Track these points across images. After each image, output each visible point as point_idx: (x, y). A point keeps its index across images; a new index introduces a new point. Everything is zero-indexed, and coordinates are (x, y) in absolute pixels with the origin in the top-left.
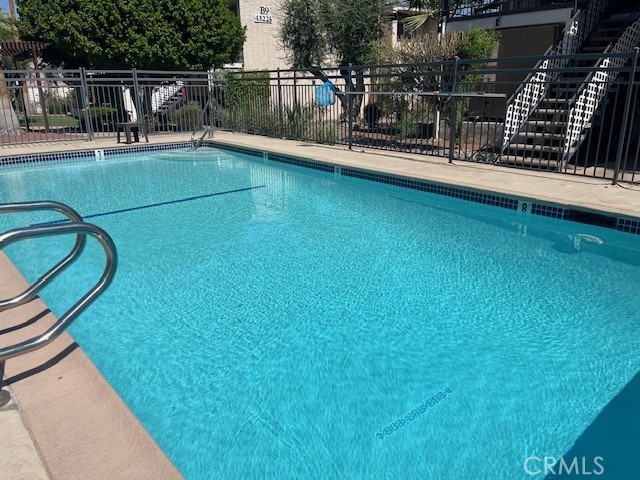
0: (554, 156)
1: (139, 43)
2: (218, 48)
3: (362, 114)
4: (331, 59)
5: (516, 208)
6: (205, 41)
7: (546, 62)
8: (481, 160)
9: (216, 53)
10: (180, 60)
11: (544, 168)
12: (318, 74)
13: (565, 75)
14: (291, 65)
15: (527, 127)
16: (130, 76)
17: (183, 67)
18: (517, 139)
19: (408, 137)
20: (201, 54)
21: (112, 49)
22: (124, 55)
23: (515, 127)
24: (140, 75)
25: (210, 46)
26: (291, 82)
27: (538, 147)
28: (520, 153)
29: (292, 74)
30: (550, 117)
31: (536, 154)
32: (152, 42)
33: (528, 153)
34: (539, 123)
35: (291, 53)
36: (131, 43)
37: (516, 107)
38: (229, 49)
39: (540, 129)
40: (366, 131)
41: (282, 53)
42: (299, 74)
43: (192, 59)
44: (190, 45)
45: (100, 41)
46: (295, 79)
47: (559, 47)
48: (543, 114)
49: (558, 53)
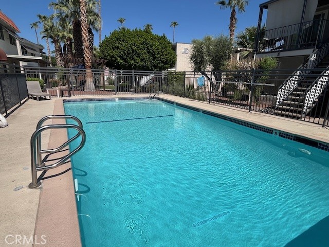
0: (300, 112)
1: (137, 61)
2: (166, 63)
3: (220, 90)
4: (209, 68)
5: (272, 133)
6: (161, 60)
7: (299, 72)
8: (266, 111)
9: (164, 65)
10: (151, 67)
11: (294, 117)
12: (203, 73)
13: (307, 78)
14: (193, 70)
15: (287, 99)
16: (132, 72)
17: (152, 70)
18: (283, 104)
19: (237, 100)
20: (159, 65)
21: (128, 63)
22: (132, 65)
23: (282, 98)
24: (135, 72)
25: (162, 62)
26: (193, 76)
27: (292, 108)
28: (284, 110)
29: (193, 73)
30: (298, 95)
31: (291, 111)
32: (142, 61)
33: (287, 110)
34: (293, 97)
35: (193, 65)
36: (135, 61)
37: (283, 90)
38: (170, 63)
39: (293, 100)
40: (221, 96)
41: (190, 66)
42: (196, 73)
43: (155, 67)
44: (155, 62)
45: (125, 60)
46: (194, 75)
47: (305, 66)
48: (295, 94)
49: (305, 68)
